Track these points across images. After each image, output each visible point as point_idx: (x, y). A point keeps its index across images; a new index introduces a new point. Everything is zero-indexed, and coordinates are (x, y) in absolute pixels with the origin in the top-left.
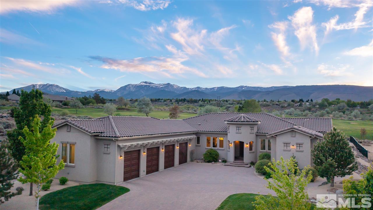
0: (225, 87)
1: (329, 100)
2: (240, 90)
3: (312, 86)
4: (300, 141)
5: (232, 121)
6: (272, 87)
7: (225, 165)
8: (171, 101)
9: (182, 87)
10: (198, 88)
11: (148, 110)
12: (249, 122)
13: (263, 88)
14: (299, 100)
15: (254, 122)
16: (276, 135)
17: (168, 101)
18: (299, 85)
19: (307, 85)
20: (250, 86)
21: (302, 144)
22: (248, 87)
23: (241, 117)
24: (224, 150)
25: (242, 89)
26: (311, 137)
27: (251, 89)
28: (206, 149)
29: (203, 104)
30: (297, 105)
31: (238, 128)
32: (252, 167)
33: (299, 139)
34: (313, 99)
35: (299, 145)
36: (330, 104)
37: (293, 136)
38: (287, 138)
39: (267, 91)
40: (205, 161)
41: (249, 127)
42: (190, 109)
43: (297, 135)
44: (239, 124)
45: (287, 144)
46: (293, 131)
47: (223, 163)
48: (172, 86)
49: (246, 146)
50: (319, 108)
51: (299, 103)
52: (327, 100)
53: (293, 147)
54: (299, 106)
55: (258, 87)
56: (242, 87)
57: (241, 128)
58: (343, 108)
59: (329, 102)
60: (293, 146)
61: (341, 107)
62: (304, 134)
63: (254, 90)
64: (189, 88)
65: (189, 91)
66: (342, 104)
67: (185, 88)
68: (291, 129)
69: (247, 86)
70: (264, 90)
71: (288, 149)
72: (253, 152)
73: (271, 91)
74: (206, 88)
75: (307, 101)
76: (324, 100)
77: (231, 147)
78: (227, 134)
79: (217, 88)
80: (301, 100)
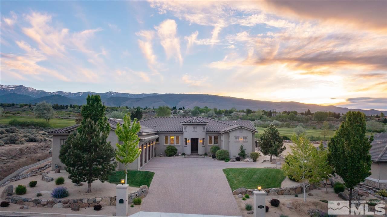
0: (92, 92)
1: (200, 108)
2: (109, 96)
3: (179, 94)
4: (245, 135)
5: (190, 123)
6: (142, 94)
7: (185, 157)
8: (30, 106)
9: (39, 91)
10: (60, 92)
11: (50, 115)
12: (203, 123)
13: (133, 95)
14: (172, 108)
15: (202, 123)
16: (230, 132)
17: (26, 106)
18: (167, 93)
19: (175, 93)
20: (119, 92)
21: (247, 137)
22: (118, 93)
23: (193, 120)
24: (180, 146)
25: (111, 95)
26: (252, 132)
27: (120, 96)
28: (164, 146)
29: (73, 110)
30: (172, 113)
31: (194, 128)
32: (206, 157)
33: (245, 133)
34: (185, 107)
35: (245, 137)
36: (201, 112)
37: (241, 131)
38: (237, 133)
39: (137, 98)
40: (167, 156)
41: (202, 127)
42: (71, 116)
43: (244, 131)
44: (195, 125)
45: (237, 137)
46: (241, 128)
47: (182, 156)
48: (26, 89)
49: (200, 141)
50: (192, 115)
51: (174, 111)
52: (198, 108)
53: (241, 140)
54: (173, 114)
55: (128, 94)
56: (111, 93)
57: (197, 128)
58: (212, 116)
59: (200, 109)
60: (241, 138)
61: (210, 114)
62: (248, 130)
63: (123, 96)
64: (49, 92)
65: (48, 96)
66: (211, 112)
67: (43, 92)
68: (240, 126)
69: (116, 92)
70: (133, 97)
71: (238, 141)
72: (204, 146)
73: (141, 98)
74: (70, 93)
75: (181, 109)
76: (195, 108)
77: (189, 143)
78: (183, 133)
79: (82, 93)
80: (174, 108)
